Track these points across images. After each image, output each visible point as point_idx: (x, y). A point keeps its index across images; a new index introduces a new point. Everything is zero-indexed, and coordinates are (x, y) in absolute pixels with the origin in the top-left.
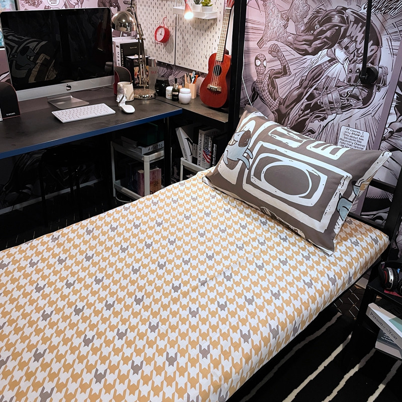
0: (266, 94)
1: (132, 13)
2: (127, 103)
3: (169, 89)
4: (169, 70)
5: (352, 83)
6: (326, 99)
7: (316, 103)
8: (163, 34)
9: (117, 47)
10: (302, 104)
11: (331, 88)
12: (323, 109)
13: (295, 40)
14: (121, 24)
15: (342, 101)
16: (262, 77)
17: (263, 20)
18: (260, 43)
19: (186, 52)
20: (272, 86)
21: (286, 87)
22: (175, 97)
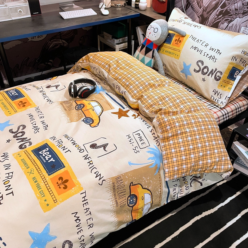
0: (195, 4)
2: (105, 9)
3: (133, 1)
6: (233, 7)
7: (227, 10)
10: (218, 11)
12: (231, 14)
15: (243, 8)
22: (136, 6)
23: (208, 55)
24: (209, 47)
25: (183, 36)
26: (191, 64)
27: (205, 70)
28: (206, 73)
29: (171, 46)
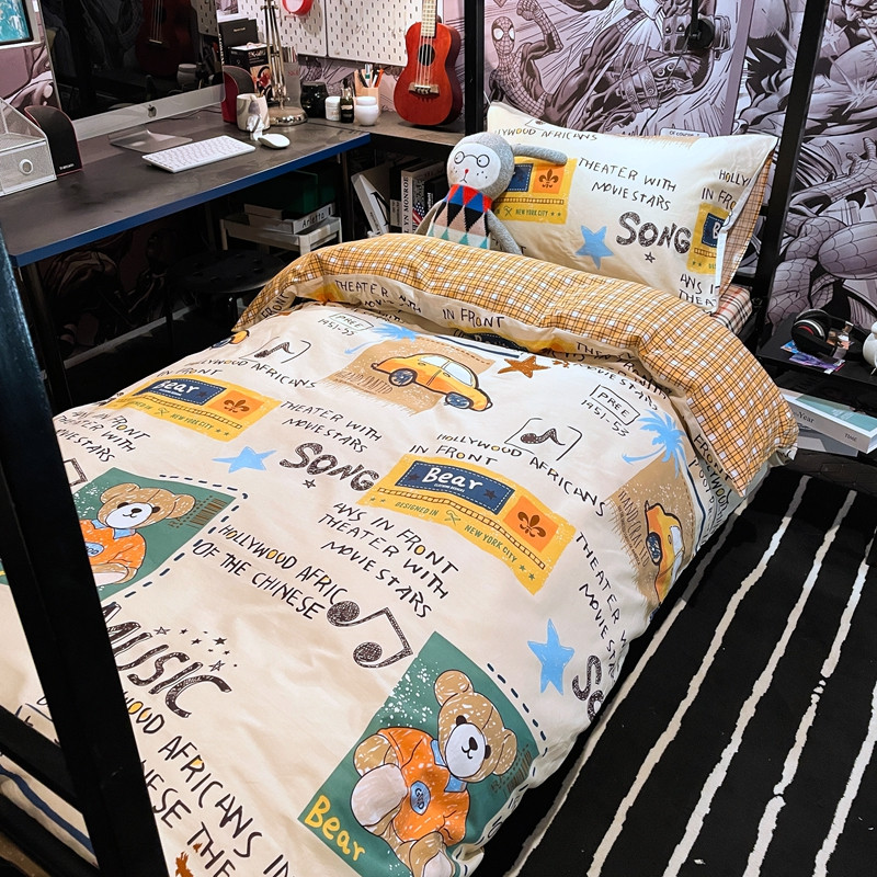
0: (519, 91)
3: (332, 101)
5: (672, 51)
6: (630, 84)
10: (588, 99)
11: (637, 63)
12: (626, 102)
15: (658, 84)
16: (508, 59)
19: (351, 29)
20: (528, 74)
21: (554, 72)
22: (347, 116)
23: (643, 196)
24: (640, 178)
25: (560, 165)
26: (605, 228)
27: (649, 234)
28: (653, 240)
29: (530, 196)
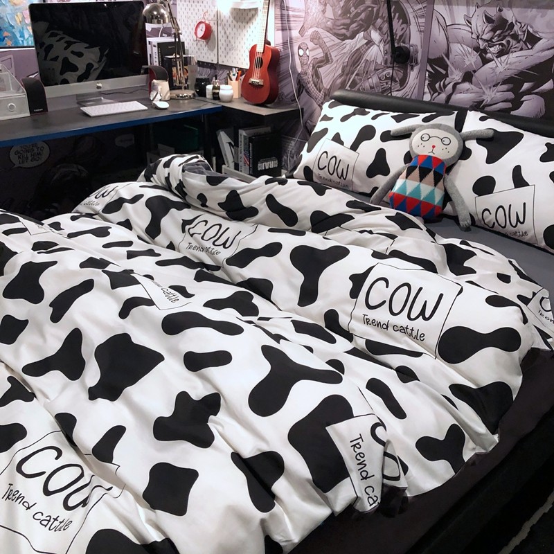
0: (311, 86)
1: (165, 6)
3: (210, 87)
4: (213, 71)
5: (388, 65)
6: (367, 84)
7: (359, 89)
8: (204, 30)
9: (154, 46)
11: (371, 72)
13: (334, 24)
14: (152, 16)
15: (381, 84)
16: (306, 67)
17: (302, 7)
18: (302, 31)
19: (230, 48)
20: (316, 77)
22: (215, 96)
